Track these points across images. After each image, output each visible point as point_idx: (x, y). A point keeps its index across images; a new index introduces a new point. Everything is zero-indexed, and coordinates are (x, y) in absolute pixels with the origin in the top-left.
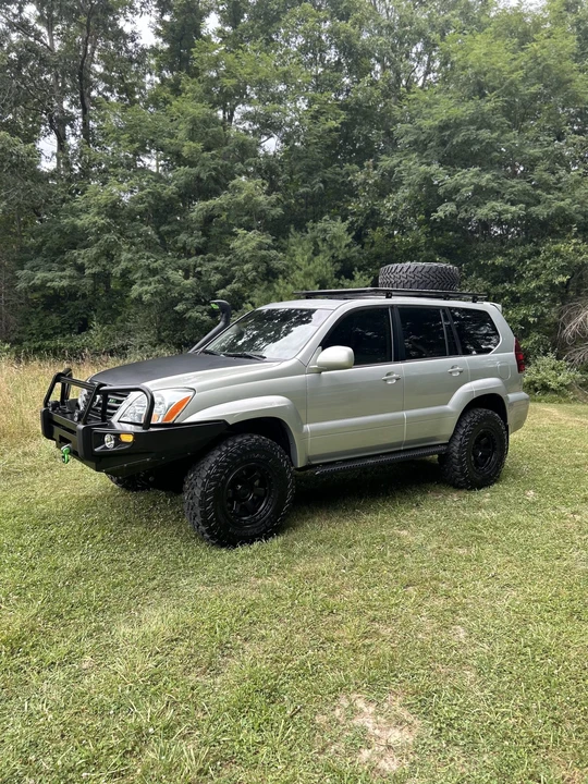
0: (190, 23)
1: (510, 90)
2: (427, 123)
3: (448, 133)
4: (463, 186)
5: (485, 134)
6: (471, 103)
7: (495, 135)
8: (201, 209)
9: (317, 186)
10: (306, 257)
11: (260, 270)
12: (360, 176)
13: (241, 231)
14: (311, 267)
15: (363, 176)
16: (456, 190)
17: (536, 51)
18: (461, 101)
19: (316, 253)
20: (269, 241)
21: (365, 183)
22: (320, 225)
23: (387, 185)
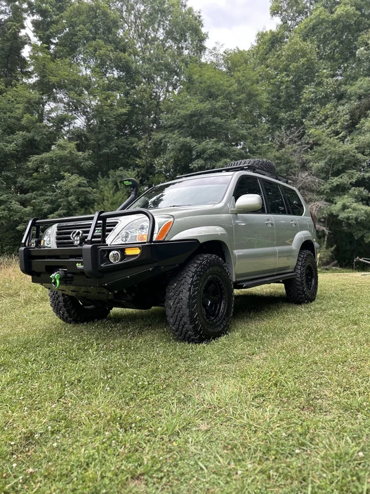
0: (16, 46)
1: (228, 96)
2: (183, 112)
3: (196, 118)
4: (208, 149)
5: (217, 120)
6: (207, 102)
7: (223, 120)
8: (36, 160)
9: (113, 149)
10: (111, 192)
11: (80, 200)
12: (141, 144)
13: (67, 174)
14: (115, 198)
15: (143, 144)
16: (204, 151)
17: (239, 77)
18: (202, 101)
19: (117, 190)
20: (85, 182)
21: (145, 148)
22: (118, 173)
23: (158, 150)
